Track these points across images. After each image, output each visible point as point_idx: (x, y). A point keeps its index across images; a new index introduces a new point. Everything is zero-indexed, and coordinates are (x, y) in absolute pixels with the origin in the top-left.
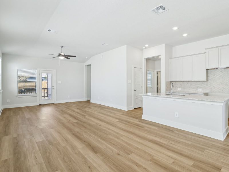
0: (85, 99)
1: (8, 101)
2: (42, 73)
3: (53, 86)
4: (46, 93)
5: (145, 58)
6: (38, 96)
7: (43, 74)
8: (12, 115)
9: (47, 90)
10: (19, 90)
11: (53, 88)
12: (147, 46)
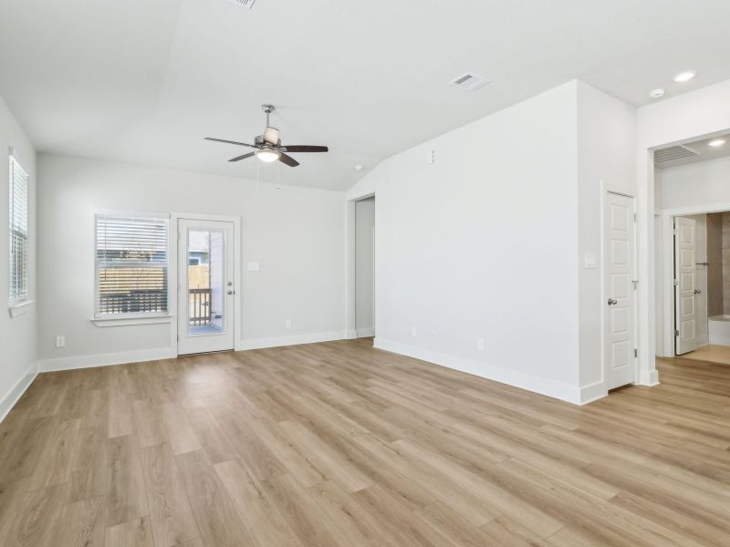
0: (348, 334)
1: (61, 341)
2: (188, 230)
3: (230, 280)
4: (205, 304)
5: (649, 149)
6: (174, 324)
7: (190, 233)
8: (56, 411)
9: (208, 295)
10: (103, 296)
11: (231, 288)
12: (684, 77)
